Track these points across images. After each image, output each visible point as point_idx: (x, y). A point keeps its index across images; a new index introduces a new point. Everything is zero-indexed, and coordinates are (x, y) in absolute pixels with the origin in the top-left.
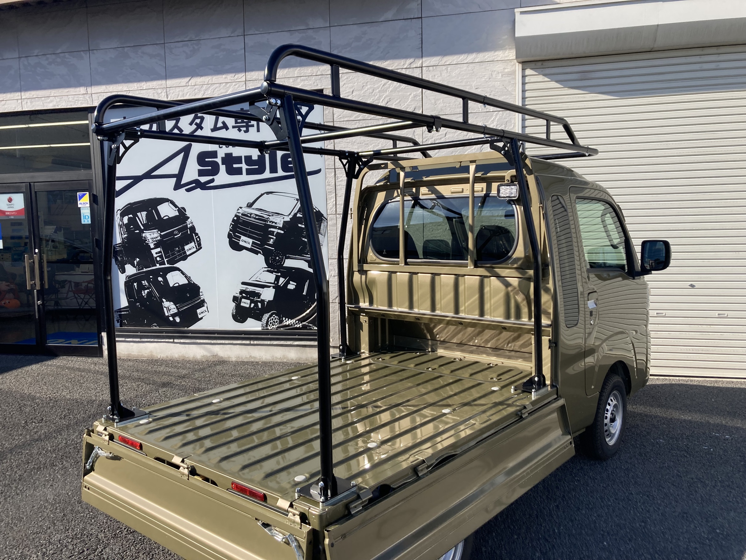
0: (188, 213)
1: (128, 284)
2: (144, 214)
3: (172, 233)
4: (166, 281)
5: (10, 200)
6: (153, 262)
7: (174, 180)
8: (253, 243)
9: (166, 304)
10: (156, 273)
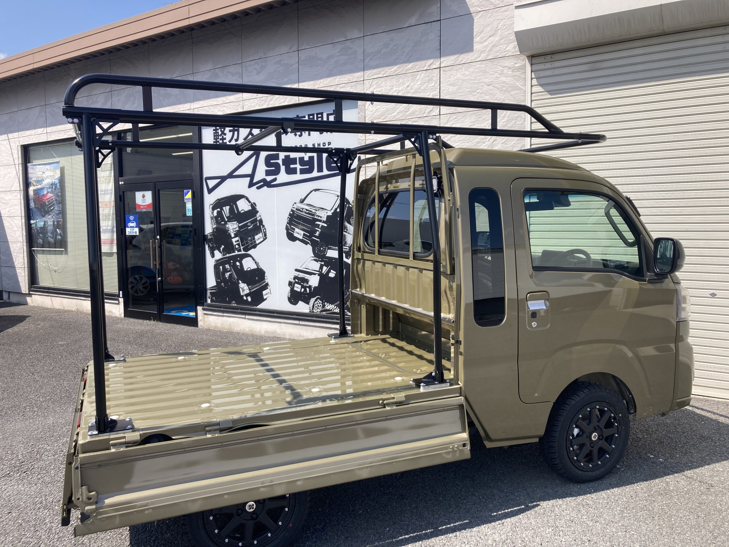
0: (258, 208)
1: (217, 268)
2: (228, 208)
3: (246, 225)
4: (242, 265)
5: (144, 196)
6: (233, 249)
7: (248, 179)
8: (304, 235)
9: (242, 285)
10: (235, 258)
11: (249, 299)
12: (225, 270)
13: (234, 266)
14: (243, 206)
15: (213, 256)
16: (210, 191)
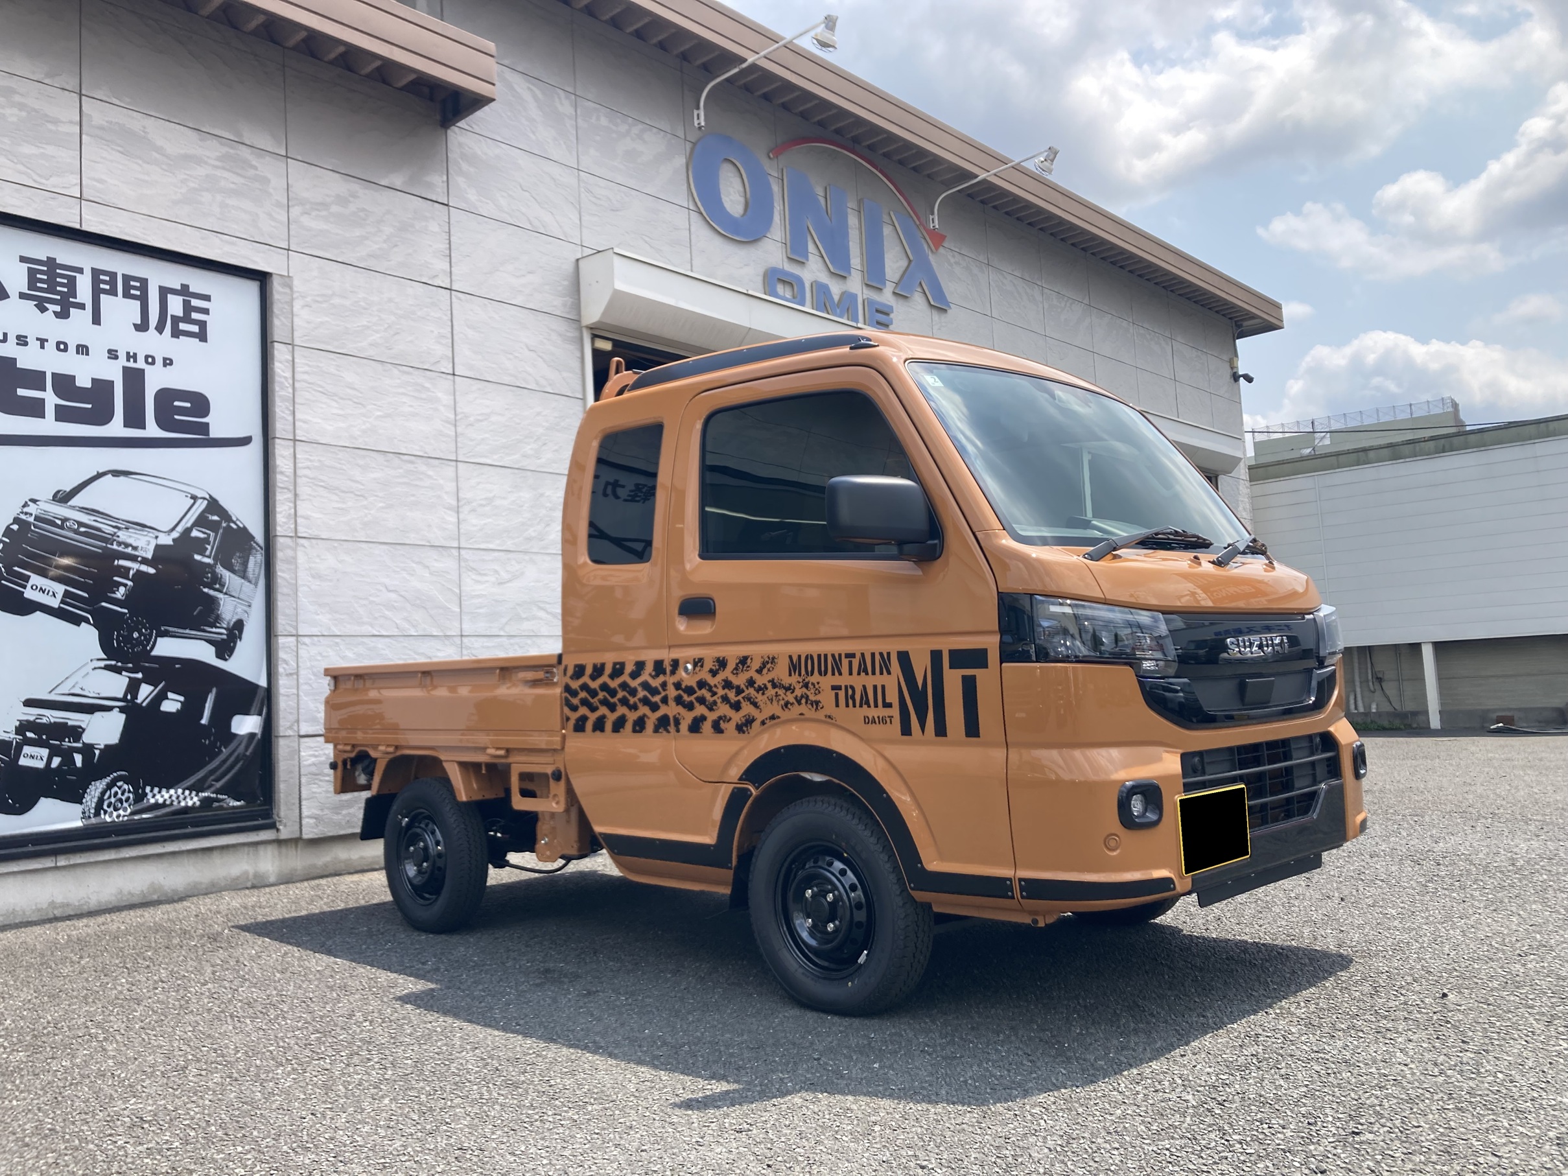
8: (67, 594)
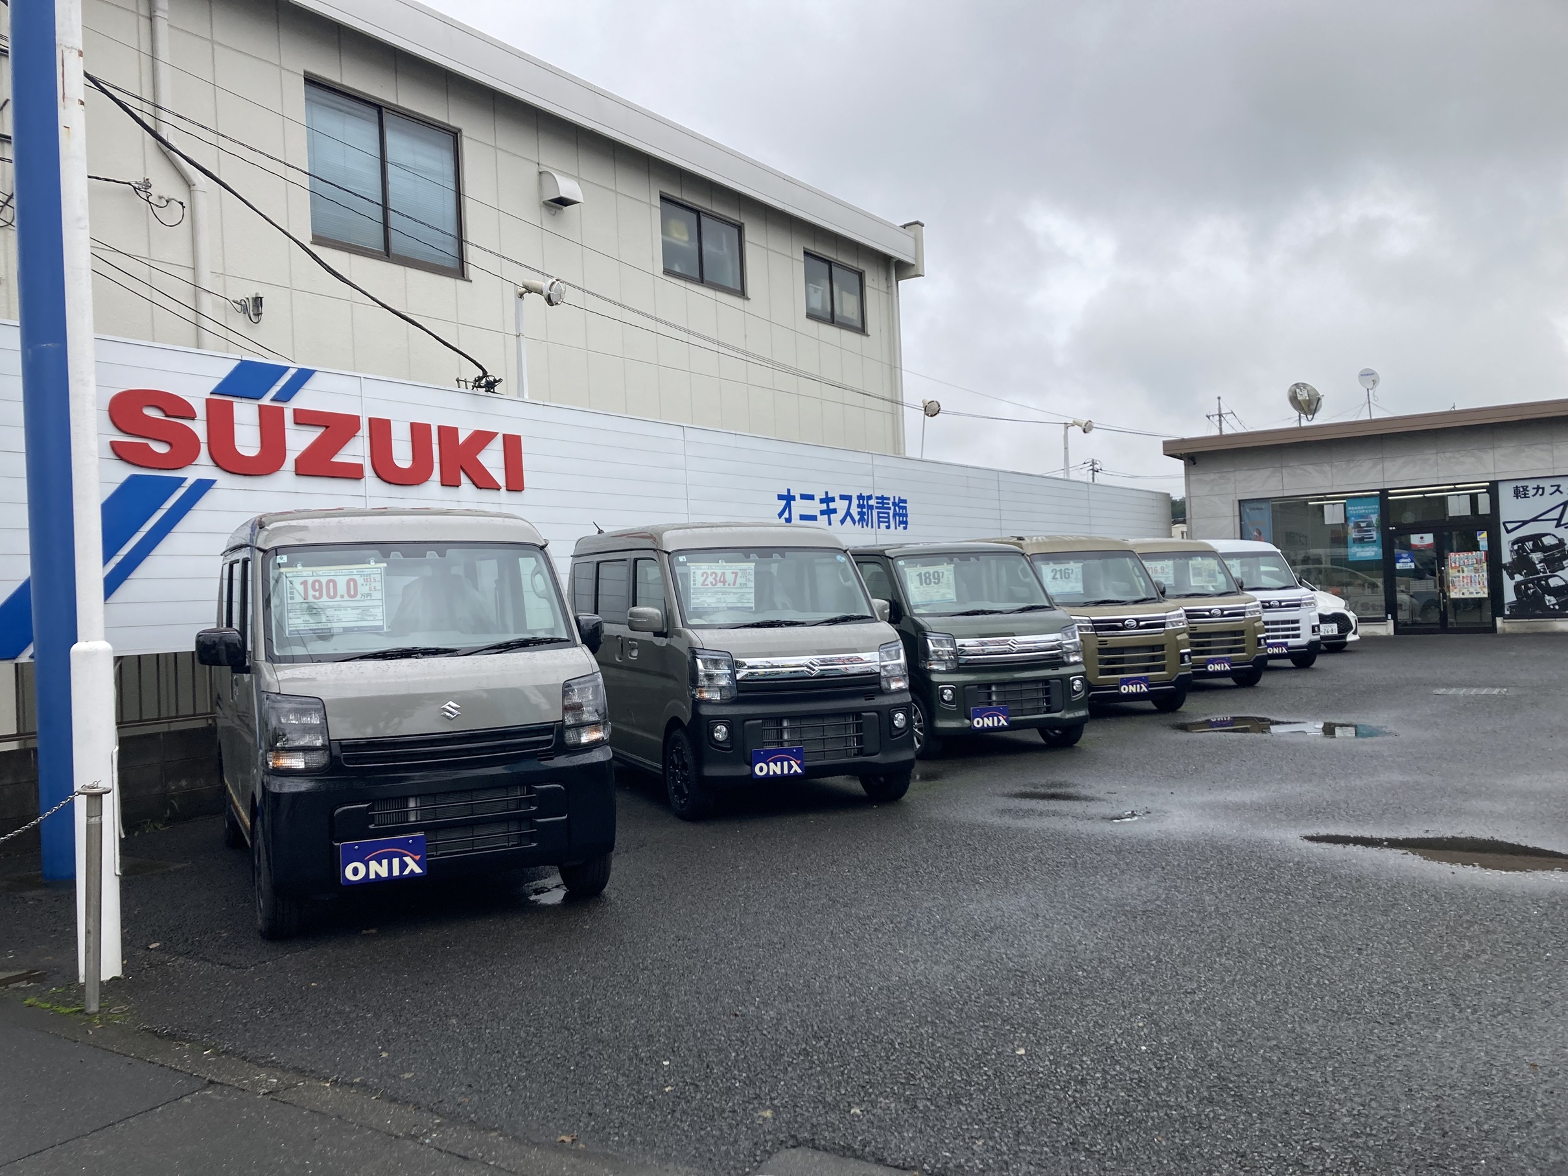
0: (1566, 542)
1: (1517, 587)
2: (1531, 543)
3: (1553, 554)
4: (1547, 583)
5: (1422, 538)
6: (1538, 572)
7: (1556, 522)
9: (1547, 597)
10: (1540, 579)
11: (1557, 607)
12: (1528, 588)
13: (1540, 586)
14: (1548, 541)
15: (1512, 578)
16: (1508, 531)
